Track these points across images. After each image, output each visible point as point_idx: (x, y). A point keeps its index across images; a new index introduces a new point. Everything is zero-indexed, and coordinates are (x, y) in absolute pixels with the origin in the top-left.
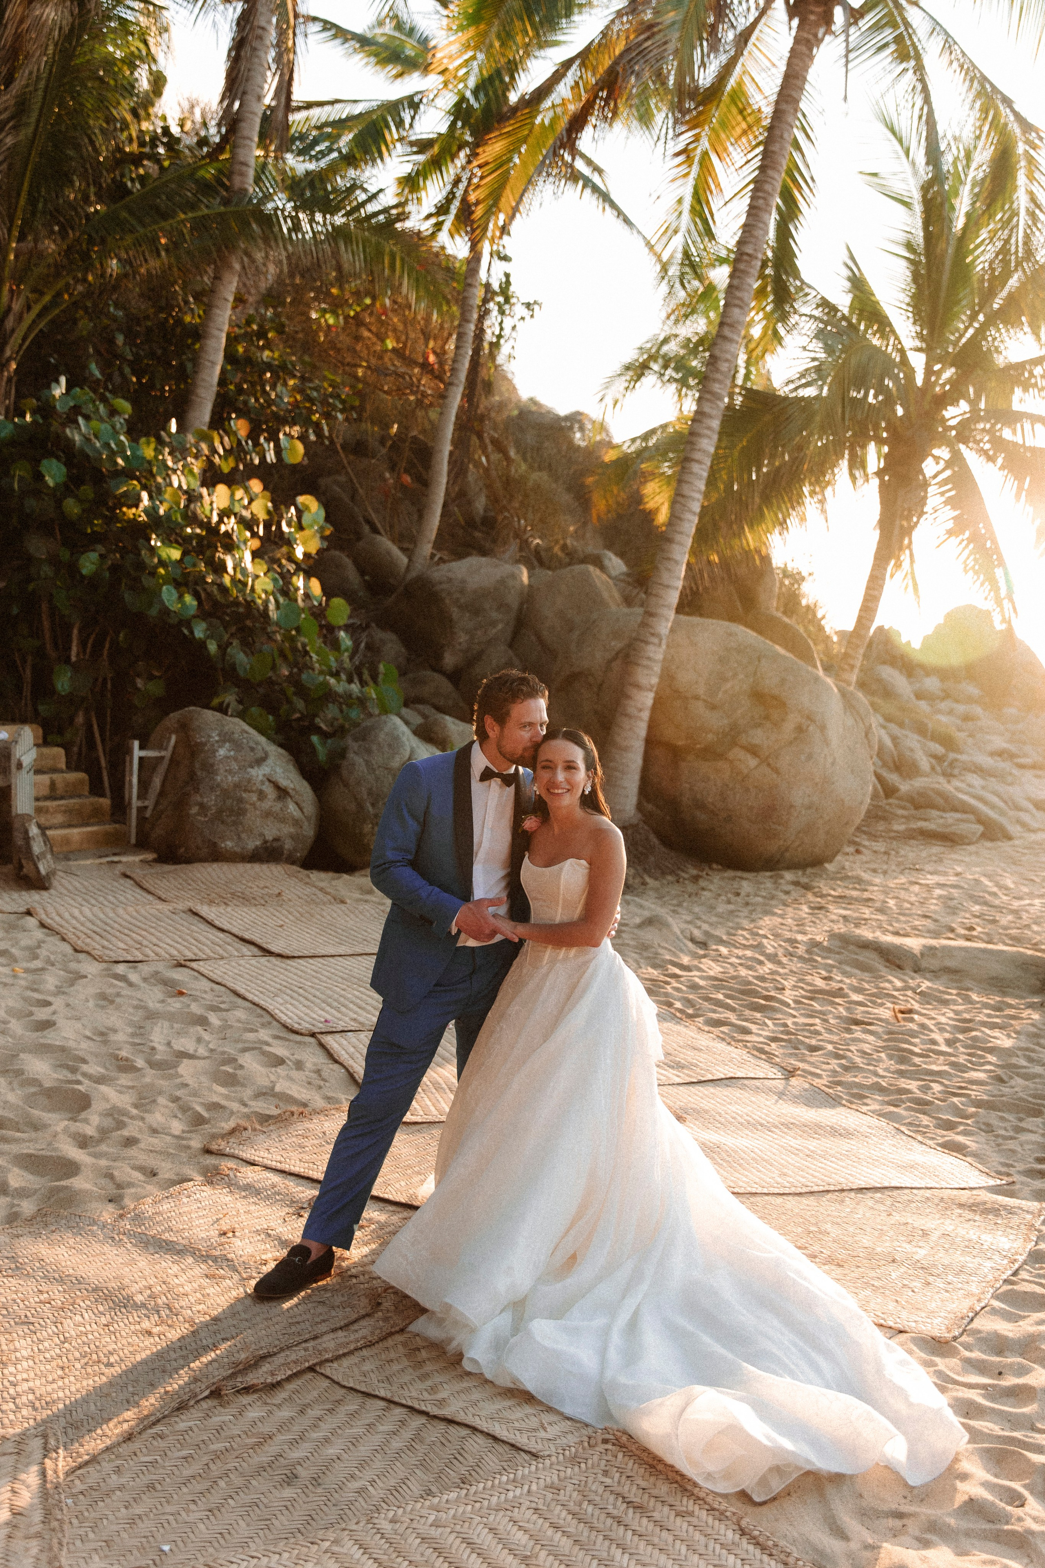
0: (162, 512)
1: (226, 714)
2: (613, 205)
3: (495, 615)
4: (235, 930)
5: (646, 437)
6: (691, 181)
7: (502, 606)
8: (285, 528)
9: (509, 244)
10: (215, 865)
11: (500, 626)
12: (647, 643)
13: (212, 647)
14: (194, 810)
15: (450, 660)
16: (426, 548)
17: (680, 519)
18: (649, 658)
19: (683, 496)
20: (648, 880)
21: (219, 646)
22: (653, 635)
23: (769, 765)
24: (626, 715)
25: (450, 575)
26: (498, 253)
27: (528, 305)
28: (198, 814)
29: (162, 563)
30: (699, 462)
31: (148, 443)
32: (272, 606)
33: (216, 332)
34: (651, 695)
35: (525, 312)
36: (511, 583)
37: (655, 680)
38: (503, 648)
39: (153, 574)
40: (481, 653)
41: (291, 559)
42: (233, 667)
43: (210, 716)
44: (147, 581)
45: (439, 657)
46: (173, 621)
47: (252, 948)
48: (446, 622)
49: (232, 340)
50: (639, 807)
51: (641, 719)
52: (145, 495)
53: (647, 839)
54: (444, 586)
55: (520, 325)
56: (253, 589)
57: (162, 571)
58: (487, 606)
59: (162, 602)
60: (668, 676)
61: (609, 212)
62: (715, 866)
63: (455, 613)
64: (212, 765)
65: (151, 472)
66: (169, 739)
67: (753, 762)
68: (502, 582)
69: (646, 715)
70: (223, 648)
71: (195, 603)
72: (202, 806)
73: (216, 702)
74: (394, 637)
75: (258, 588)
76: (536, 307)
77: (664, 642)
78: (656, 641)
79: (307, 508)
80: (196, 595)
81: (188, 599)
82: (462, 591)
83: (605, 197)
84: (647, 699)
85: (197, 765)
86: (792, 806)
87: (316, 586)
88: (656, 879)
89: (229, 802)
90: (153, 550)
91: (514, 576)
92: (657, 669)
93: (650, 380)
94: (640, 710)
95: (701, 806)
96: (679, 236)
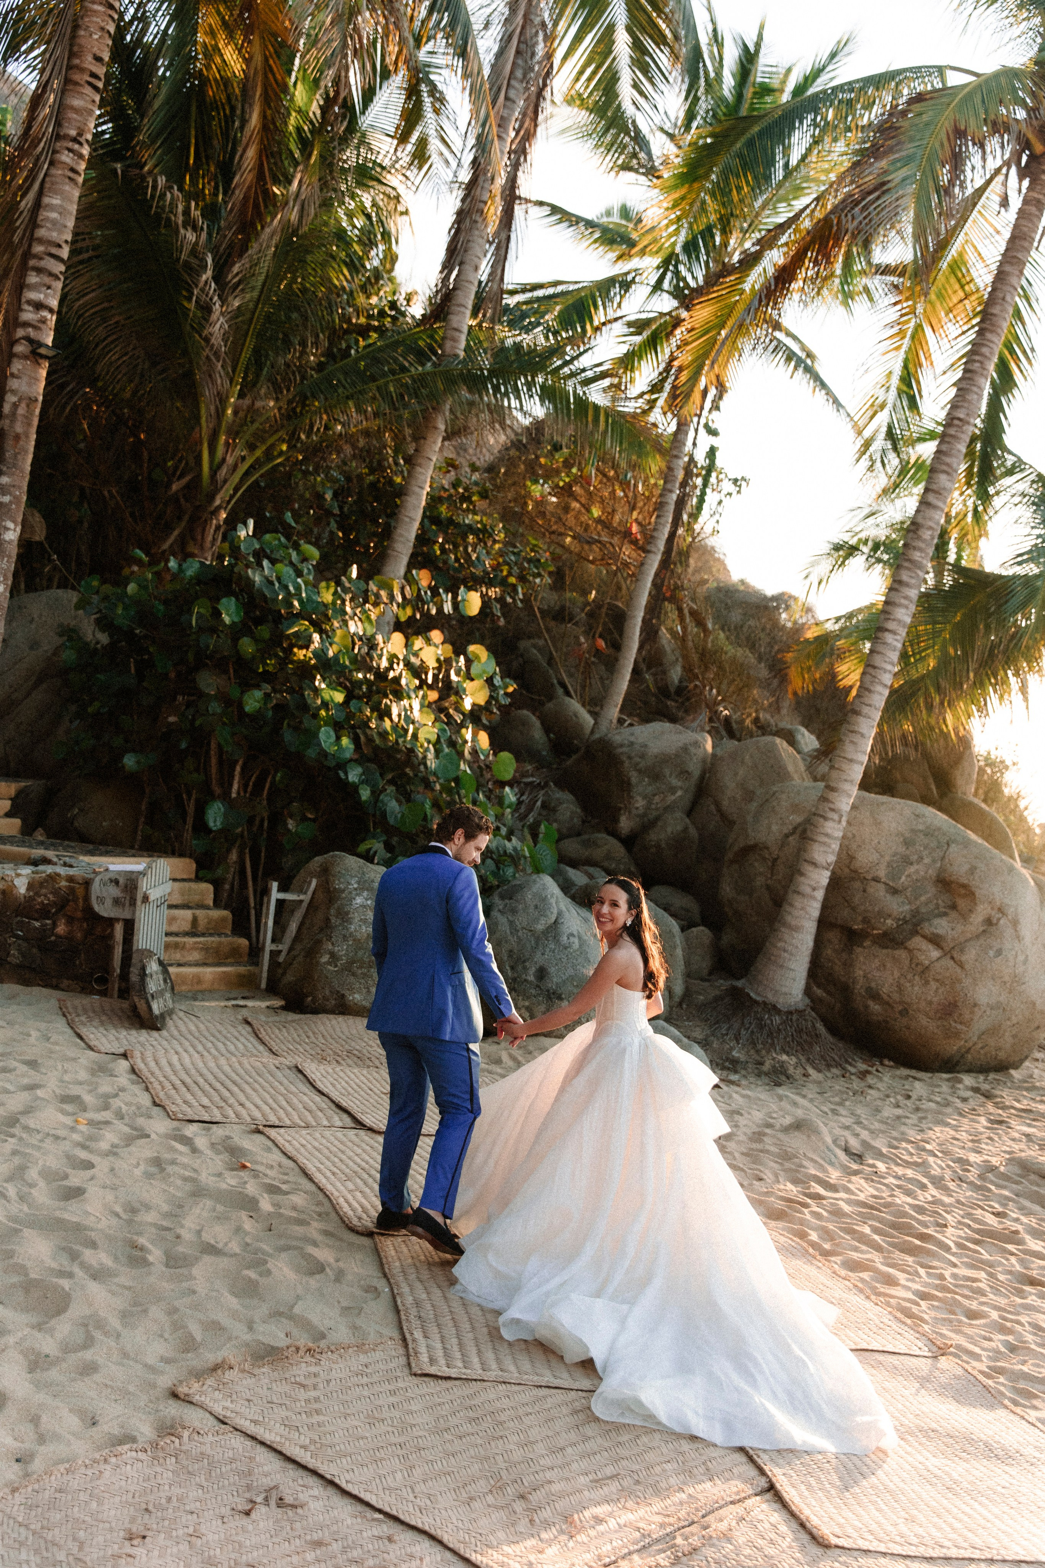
0: (331, 653)
1: (372, 862)
2: (823, 385)
3: (675, 782)
4: (335, 1095)
5: (850, 616)
6: (901, 354)
7: (684, 773)
8: (454, 677)
9: (717, 420)
10: (341, 1018)
11: (679, 793)
12: (826, 819)
13: (365, 794)
14: (325, 959)
15: (625, 824)
16: (613, 711)
17: (870, 691)
18: (827, 835)
19: (874, 667)
20: (811, 1071)
21: (373, 792)
22: (832, 810)
23: (952, 958)
24: (799, 893)
25: (632, 739)
26: (706, 426)
27: (735, 481)
28: (329, 963)
29: (325, 705)
30: (894, 632)
31: (328, 588)
32: (431, 756)
33: (417, 489)
34: (828, 874)
35: (732, 488)
36: (693, 750)
37: (832, 858)
38: (679, 814)
39: (315, 716)
40: (657, 819)
41: (458, 709)
42: (384, 814)
43: (352, 862)
44: (307, 722)
45: (616, 820)
46: (332, 764)
47: (345, 1116)
48: (625, 786)
49: (434, 501)
50: (808, 992)
51: (814, 898)
52: (316, 637)
53: (814, 1026)
54: (624, 749)
55: (726, 501)
56: (415, 736)
57: (323, 713)
58: (667, 772)
59: (320, 744)
60: (846, 856)
61: (821, 395)
62: (886, 1062)
63: (634, 777)
64: (347, 913)
65: (326, 616)
66: (310, 883)
67: (935, 954)
68: (685, 749)
69: (820, 895)
70: (376, 793)
71: (352, 746)
72: (333, 955)
73: (362, 848)
74: (571, 797)
75: (422, 736)
76: (744, 484)
77: (844, 819)
78: (836, 817)
79: (477, 657)
80: (356, 740)
81: (345, 741)
82: (643, 756)
83: (816, 378)
84: (823, 878)
85: (332, 911)
86: (975, 1005)
87: (484, 739)
88: (819, 1071)
89: (360, 953)
90: (316, 691)
91: (696, 744)
92: (835, 846)
93: (858, 562)
94: (814, 889)
95: (875, 995)
96: (886, 411)
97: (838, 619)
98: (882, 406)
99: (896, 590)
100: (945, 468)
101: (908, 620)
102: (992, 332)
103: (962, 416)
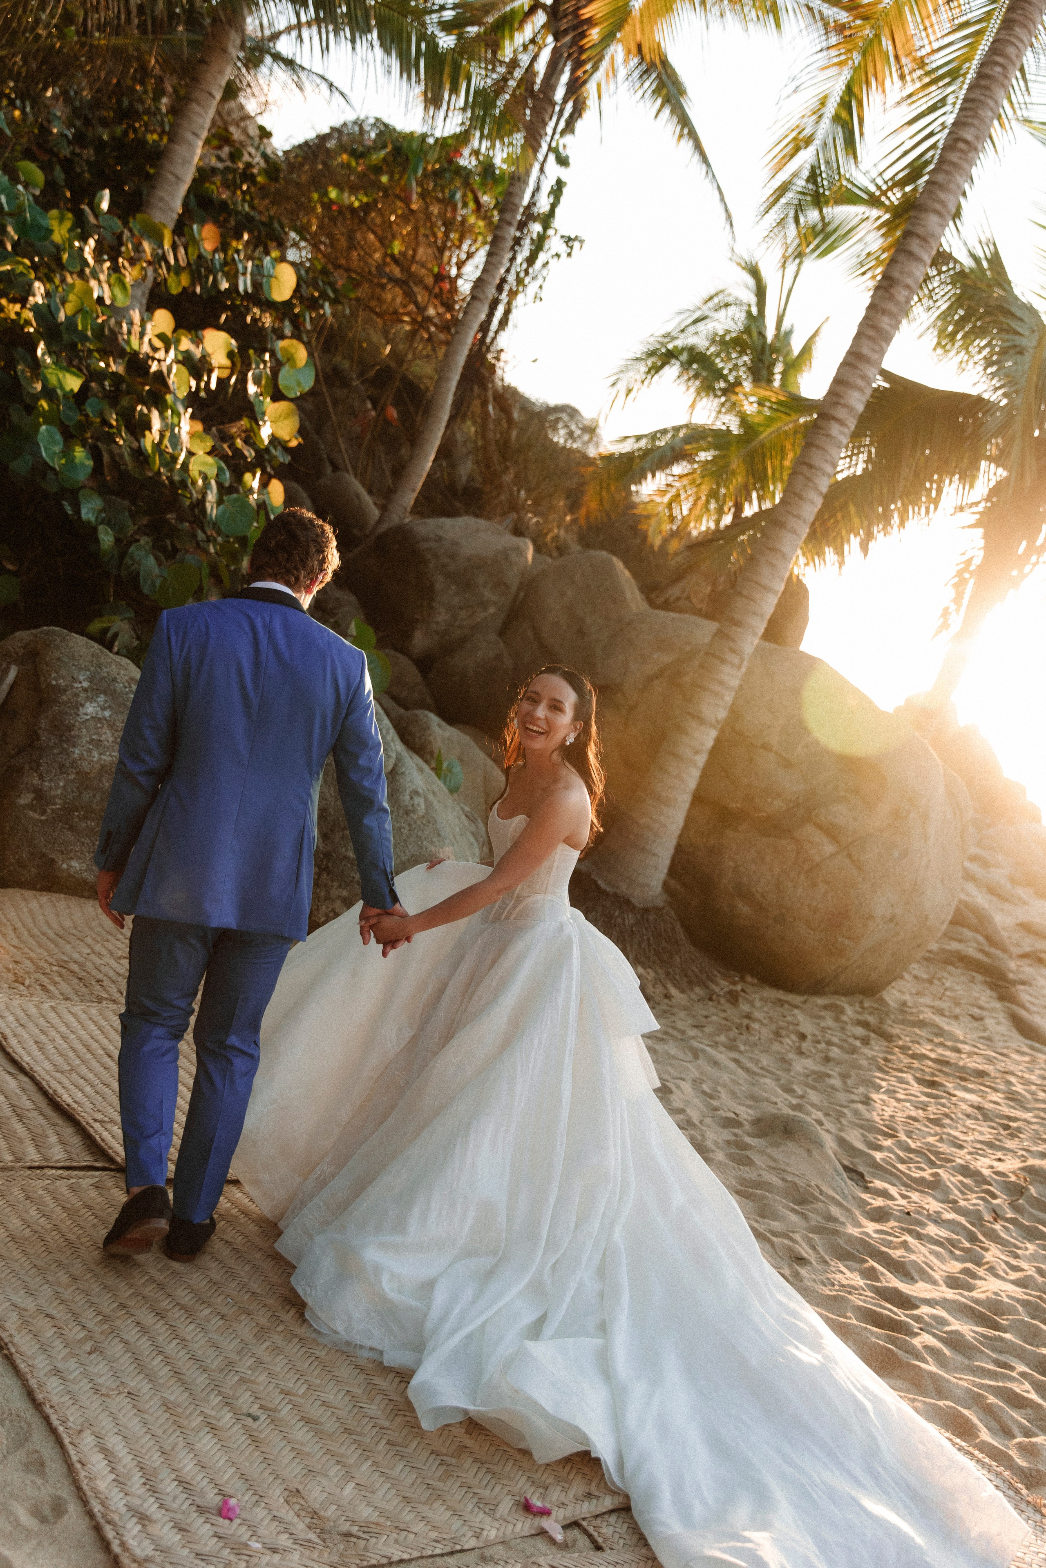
0: (62, 317)
1: (110, 648)
2: (693, 135)
3: (487, 594)
6: (846, 75)
7: (500, 584)
8: (252, 389)
9: (570, 144)
10: (45, 898)
11: (492, 610)
12: (723, 661)
13: (106, 538)
14: (25, 799)
15: (420, 640)
16: (409, 497)
17: (801, 497)
18: (721, 683)
20: (673, 991)
21: (118, 541)
22: (733, 651)
23: (849, 856)
24: (674, 755)
25: (440, 533)
26: (556, 151)
27: (569, 240)
28: (31, 807)
29: (49, 393)
30: (842, 423)
31: (61, 220)
32: (211, 497)
33: (189, 136)
34: (714, 734)
35: (562, 248)
36: (513, 557)
37: (722, 714)
38: (493, 637)
39: (30, 409)
40: (462, 641)
41: (250, 438)
42: (135, 577)
43: (79, 644)
44: (16, 414)
45: (407, 636)
48: (427, 593)
50: (665, 884)
51: (695, 765)
52: (39, 288)
53: (673, 929)
54: (432, 545)
55: (553, 262)
56: (185, 465)
57: (44, 404)
58: (481, 580)
59: (36, 453)
60: (735, 713)
61: (687, 145)
62: (749, 979)
63: (440, 582)
64: (70, 728)
65: (59, 260)
66: (6, 671)
67: (829, 848)
68: (505, 554)
69: (701, 760)
70: (123, 544)
71: (90, 463)
72: (39, 794)
73: (96, 626)
74: (353, 599)
75: (194, 468)
76: (576, 245)
77: (745, 663)
78: (736, 660)
79: (291, 359)
80: (95, 454)
81: (79, 453)
82: (453, 556)
84: (708, 738)
85: (43, 723)
86: (871, 917)
87: (277, 492)
88: (683, 991)
89: (86, 796)
90: (36, 365)
91: (520, 552)
92: (729, 698)
94: (697, 752)
95: (745, 894)
96: (811, 150)
97: (639, 438)
98: (808, 141)
99: (854, 367)
100: (938, 206)
101: (860, 408)
102: (1025, 26)
103: (969, 137)
